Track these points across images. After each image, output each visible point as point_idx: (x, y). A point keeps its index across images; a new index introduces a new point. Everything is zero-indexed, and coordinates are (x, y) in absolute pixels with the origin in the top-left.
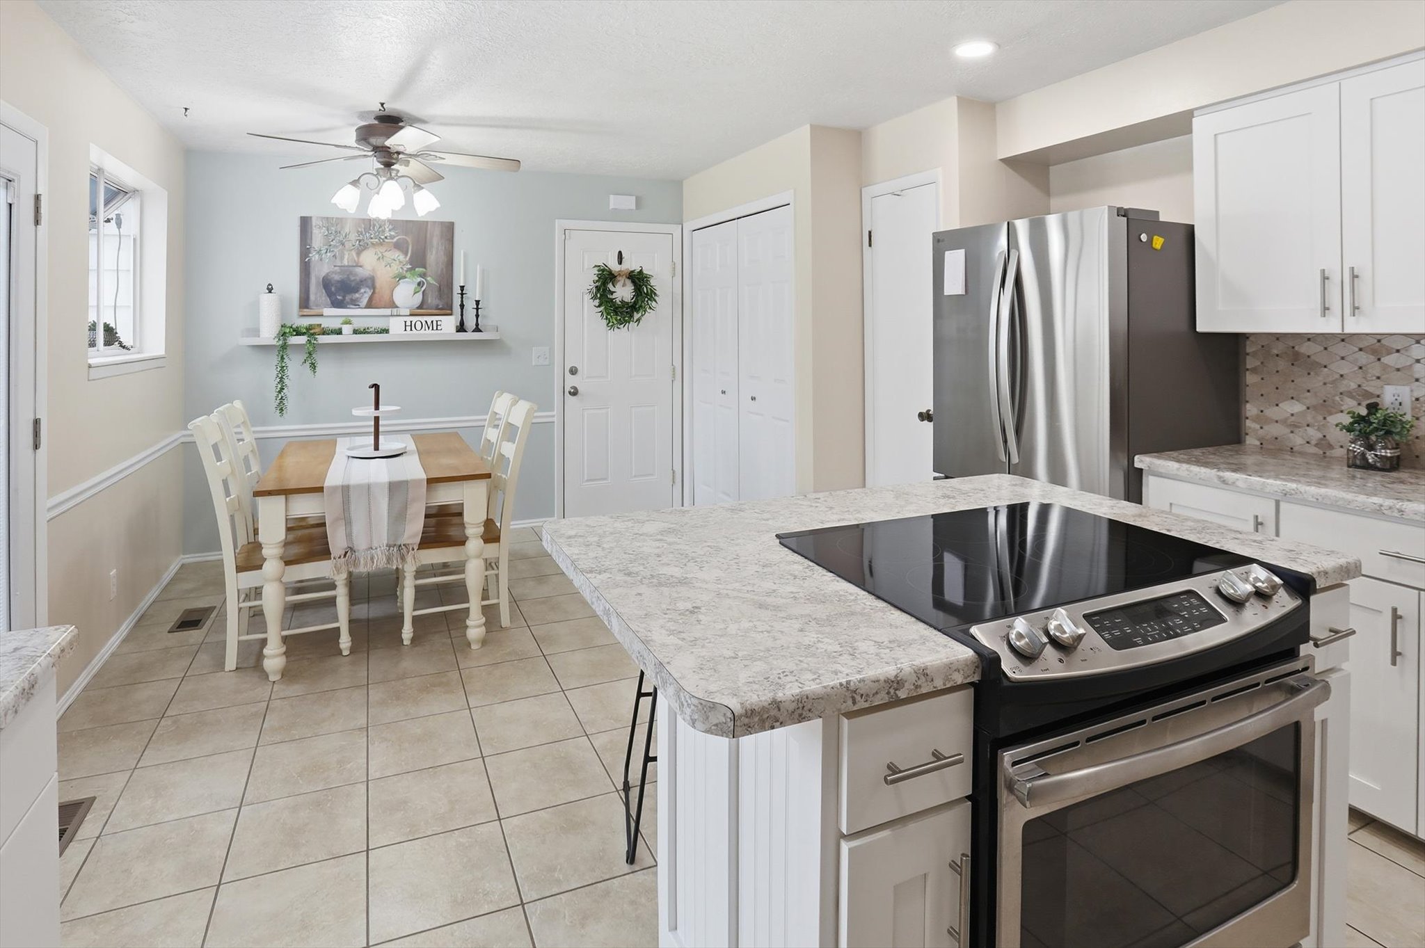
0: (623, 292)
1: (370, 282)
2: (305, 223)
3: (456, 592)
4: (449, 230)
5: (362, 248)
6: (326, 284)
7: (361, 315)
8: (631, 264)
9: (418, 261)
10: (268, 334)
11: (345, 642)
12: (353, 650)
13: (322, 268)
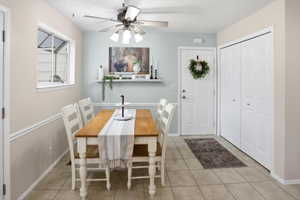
0: (199, 68)
1: (127, 65)
2: (110, 49)
3: (145, 172)
4: (148, 50)
5: (124, 55)
6: (116, 66)
7: (125, 74)
8: (202, 59)
9: (140, 59)
10: (101, 79)
11: (108, 186)
12: (111, 189)
13: (115, 61)
